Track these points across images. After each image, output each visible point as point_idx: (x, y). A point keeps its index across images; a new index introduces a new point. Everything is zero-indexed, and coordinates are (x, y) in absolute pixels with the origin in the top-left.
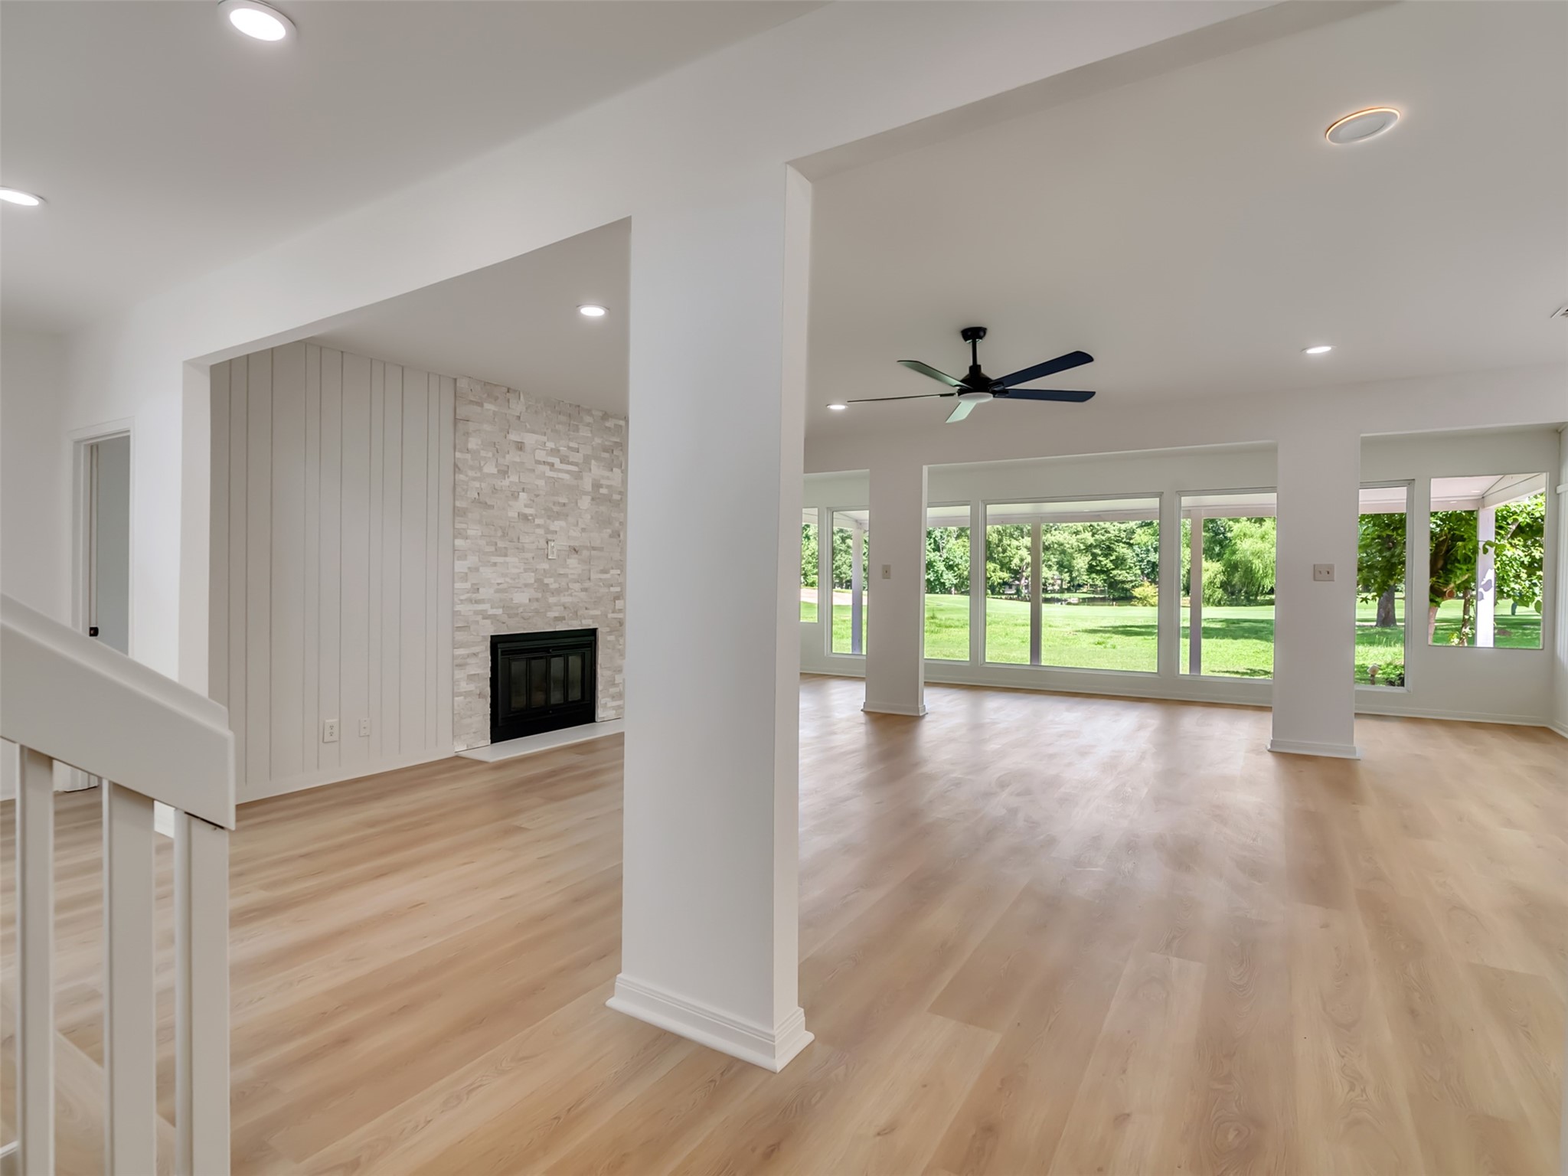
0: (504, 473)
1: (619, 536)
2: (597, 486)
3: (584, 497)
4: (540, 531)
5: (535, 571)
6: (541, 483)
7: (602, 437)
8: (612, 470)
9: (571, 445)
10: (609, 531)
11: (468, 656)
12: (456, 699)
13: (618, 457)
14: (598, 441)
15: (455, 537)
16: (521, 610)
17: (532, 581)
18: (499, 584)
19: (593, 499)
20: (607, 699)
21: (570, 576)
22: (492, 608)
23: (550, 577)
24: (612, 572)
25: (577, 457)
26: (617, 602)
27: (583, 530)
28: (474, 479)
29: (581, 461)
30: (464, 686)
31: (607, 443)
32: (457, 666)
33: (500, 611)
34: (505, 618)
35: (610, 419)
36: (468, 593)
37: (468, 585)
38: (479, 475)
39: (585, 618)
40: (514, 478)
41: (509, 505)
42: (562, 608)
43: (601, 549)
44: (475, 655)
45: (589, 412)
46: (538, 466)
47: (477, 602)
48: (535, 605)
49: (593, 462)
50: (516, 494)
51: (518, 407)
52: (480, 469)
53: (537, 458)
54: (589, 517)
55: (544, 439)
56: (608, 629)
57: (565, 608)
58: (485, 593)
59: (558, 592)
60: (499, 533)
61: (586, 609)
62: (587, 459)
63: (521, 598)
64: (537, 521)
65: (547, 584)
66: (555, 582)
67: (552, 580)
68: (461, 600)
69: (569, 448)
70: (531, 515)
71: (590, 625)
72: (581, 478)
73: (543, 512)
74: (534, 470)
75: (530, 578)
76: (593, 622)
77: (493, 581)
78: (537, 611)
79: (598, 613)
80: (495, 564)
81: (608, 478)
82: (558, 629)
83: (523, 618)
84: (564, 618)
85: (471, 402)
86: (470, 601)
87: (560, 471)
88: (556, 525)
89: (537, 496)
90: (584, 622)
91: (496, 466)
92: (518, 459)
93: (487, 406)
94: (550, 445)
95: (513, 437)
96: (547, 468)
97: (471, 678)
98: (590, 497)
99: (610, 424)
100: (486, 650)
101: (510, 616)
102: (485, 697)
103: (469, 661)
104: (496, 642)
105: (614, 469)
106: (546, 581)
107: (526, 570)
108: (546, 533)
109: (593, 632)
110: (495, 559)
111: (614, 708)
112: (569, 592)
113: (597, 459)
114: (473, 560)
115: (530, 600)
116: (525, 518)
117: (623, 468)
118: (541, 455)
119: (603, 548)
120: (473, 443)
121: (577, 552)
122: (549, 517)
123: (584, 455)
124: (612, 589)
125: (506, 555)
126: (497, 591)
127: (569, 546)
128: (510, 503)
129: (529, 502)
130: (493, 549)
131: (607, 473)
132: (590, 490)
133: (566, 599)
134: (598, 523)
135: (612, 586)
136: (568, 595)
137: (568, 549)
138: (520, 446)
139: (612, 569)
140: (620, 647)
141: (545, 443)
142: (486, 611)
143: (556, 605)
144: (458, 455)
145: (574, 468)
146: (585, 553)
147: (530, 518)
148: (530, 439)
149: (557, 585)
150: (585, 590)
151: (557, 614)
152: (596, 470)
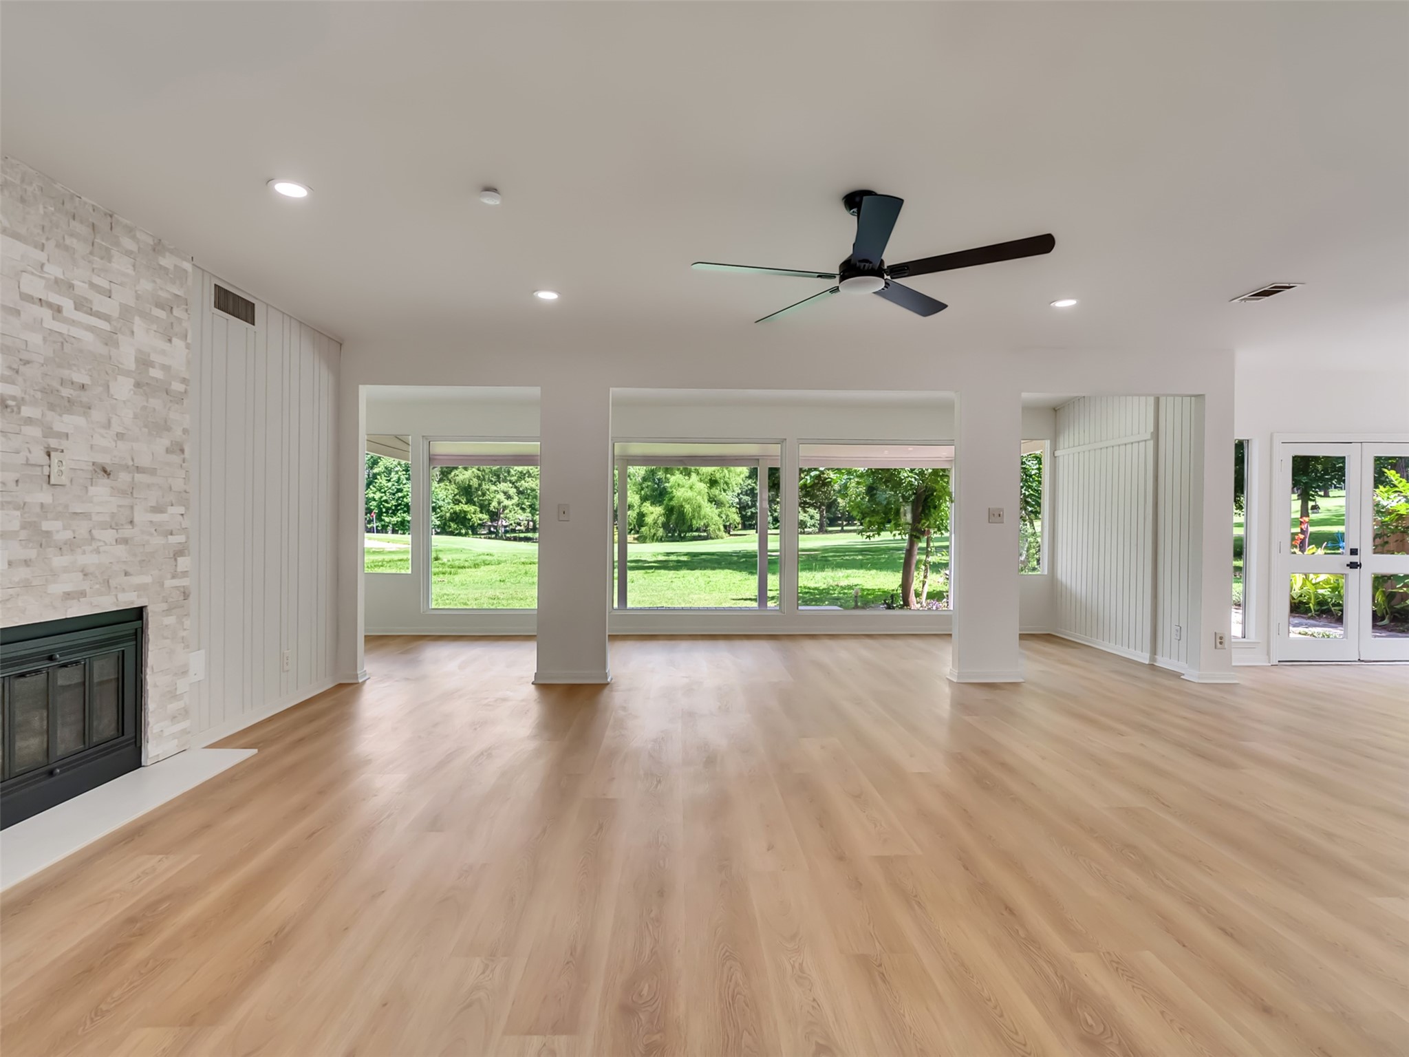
1: (182, 451)
2: (144, 362)
3: (120, 378)
4: (34, 432)
5: (22, 507)
6: (35, 339)
7: (154, 282)
8: (170, 341)
9: (97, 280)
10: (165, 442)
13: (181, 322)
14: (146, 286)
17: (15, 525)
19: (138, 385)
21: (95, 518)
23: (56, 519)
24: (171, 510)
26: (179, 559)
27: (120, 436)
29: (116, 314)
31: (160, 293)
35: (167, 254)
39: (123, 590)
42: (81, 575)
43: (152, 472)
45: (130, 231)
46: (26, 304)
53: (25, 289)
54: (131, 415)
55: (41, 256)
56: (164, 606)
57: (85, 575)
59: (71, 546)
61: (126, 574)
62: (126, 313)
64: (26, 411)
65: (48, 533)
66: (65, 529)
67: (58, 524)
69: (92, 285)
70: (14, 398)
71: (132, 603)
72: (116, 344)
73: (39, 395)
74: (17, 312)
75: (10, 521)
76: (139, 596)
78: (27, 585)
79: (147, 579)
81: (163, 352)
82: (72, 615)
84: (83, 594)
87: (73, 323)
88: (68, 422)
89: (27, 362)
90: (121, 597)
94: (54, 271)
96: (47, 312)
98: (132, 381)
99: (167, 261)
105: (174, 340)
106: (46, 526)
108: (45, 436)
109: (138, 615)
111: (174, 736)
112: (95, 545)
113: (145, 315)
115: (10, 564)
117: (189, 341)
118: (34, 286)
119: (155, 469)
121: (108, 474)
122: (52, 407)
123: (121, 304)
124: (172, 539)
127: (94, 464)
129: (7, 373)
131: (162, 344)
132: (132, 367)
133: (87, 559)
134: (146, 426)
135: (172, 533)
136: (92, 552)
137: (91, 468)
139: (171, 505)
140: (186, 633)
141: (42, 265)
143: (67, 570)
146: (124, 477)
147: (10, 403)
149: (68, 535)
150: (125, 541)
151: (68, 588)
152: (143, 337)
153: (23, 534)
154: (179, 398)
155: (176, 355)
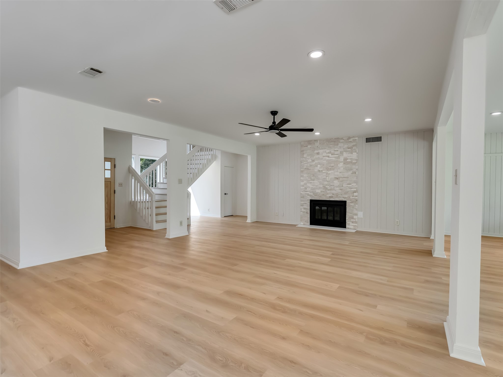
0: (313, 161)
1: (356, 173)
2: (345, 159)
3: (340, 163)
4: (325, 174)
5: (323, 184)
6: (325, 162)
7: (348, 145)
8: (352, 154)
9: (335, 149)
10: (351, 172)
11: (304, 203)
12: (301, 213)
13: (355, 149)
14: (346, 146)
15: (301, 177)
16: (318, 194)
17: (322, 187)
18: (312, 187)
19: (344, 163)
20: (349, 222)
21: (335, 186)
22: (310, 193)
24: (352, 184)
25: (338, 152)
26: (354, 193)
27: (340, 172)
28: (305, 164)
29: (339, 153)
30: (303, 210)
31: (349, 146)
32: (301, 205)
33: (312, 194)
34: (314, 196)
36: (304, 189)
37: (304, 188)
38: (306, 162)
39: (340, 197)
40: (316, 162)
41: (315, 169)
44: (306, 203)
45: (342, 139)
46: (324, 157)
47: (306, 191)
48: (323, 193)
49: (344, 153)
50: (317, 166)
51: (317, 144)
52: (307, 161)
53: (323, 155)
54: (343, 168)
55: (326, 150)
56: (351, 201)
57: (333, 194)
58: (308, 189)
59: (331, 190)
60: (312, 175)
61: (341, 195)
63: (318, 191)
64: (323, 172)
65: (327, 188)
66: (329, 187)
67: (328, 187)
68: (302, 191)
69: (335, 151)
70: (321, 170)
71: (343, 200)
72: (339, 158)
73: (325, 169)
74: (322, 159)
75: (321, 186)
77: (310, 187)
78: (323, 195)
79: (346, 196)
80: (311, 183)
81: (351, 156)
82: (330, 200)
83: (319, 196)
84: (333, 197)
85: (304, 146)
86: (304, 191)
87: (331, 157)
88: (330, 172)
89: (324, 165)
90: (340, 198)
91: (311, 160)
92: (317, 157)
93: (308, 146)
94: (328, 151)
95: (316, 152)
96: (327, 157)
97: (304, 208)
98: (343, 163)
99: (351, 140)
100: (308, 203)
101: (315, 195)
102: (308, 214)
103: (304, 205)
104: (311, 201)
105: (353, 153)
106: (326, 187)
107: (320, 184)
108: (326, 174)
109: (345, 202)
110: (311, 182)
111: (353, 226)
112: (335, 190)
113: (346, 151)
114: (305, 182)
115: (321, 192)
116: (319, 171)
117: (357, 152)
118: (325, 154)
119: (348, 177)
120: (305, 156)
121: (337, 179)
122: (327, 170)
123: (340, 151)
124: (352, 189)
125: (314, 181)
126: (311, 189)
127: (335, 177)
128: (315, 168)
129: (321, 167)
130: (310, 179)
131: (350, 155)
132: (343, 161)
134: (346, 170)
135: (352, 188)
136: (334, 191)
137: (334, 178)
138: (318, 154)
139: (352, 183)
140: (356, 207)
142: (308, 194)
143: (329, 193)
144: (301, 159)
145: (337, 156)
146: (341, 179)
147: (321, 171)
148: (321, 151)
149: (330, 188)
150: (341, 189)
151: (330, 196)
152: (345, 155)
153: (323, 188)
154: (355, 164)
155: (355, 155)
